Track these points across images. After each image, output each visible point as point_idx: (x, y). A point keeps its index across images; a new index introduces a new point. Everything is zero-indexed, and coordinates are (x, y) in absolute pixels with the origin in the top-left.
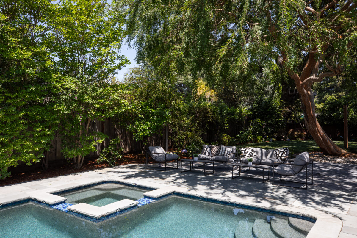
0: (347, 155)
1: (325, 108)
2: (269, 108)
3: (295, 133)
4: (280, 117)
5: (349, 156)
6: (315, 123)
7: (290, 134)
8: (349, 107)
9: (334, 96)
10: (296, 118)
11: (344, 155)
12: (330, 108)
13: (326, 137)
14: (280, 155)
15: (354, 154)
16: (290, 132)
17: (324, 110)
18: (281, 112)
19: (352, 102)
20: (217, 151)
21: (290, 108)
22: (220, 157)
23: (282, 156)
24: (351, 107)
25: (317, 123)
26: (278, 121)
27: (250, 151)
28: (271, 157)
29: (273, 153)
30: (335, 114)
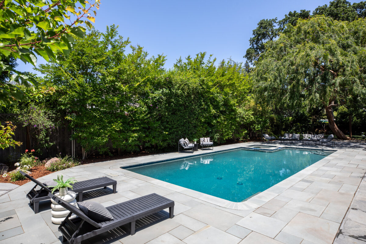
0: (350, 139)
1: (338, 116)
2: (303, 117)
3: (320, 131)
4: (310, 122)
5: (351, 140)
6: (334, 124)
7: (317, 132)
8: (353, 116)
9: (344, 106)
10: (319, 122)
11: (349, 139)
12: (341, 116)
13: (340, 131)
14: (321, 136)
15: (353, 139)
16: (316, 131)
17: (338, 117)
18: (311, 119)
19: (355, 113)
20: (292, 136)
21: (316, 117)
22: (294, 138)
23: (321, 137)
24: (355, 116)
25: (335, 124)
26: (309, 124)
27: (307, 135)
28: (316, 137)
29: (317, 136)
30: (344, 120)
